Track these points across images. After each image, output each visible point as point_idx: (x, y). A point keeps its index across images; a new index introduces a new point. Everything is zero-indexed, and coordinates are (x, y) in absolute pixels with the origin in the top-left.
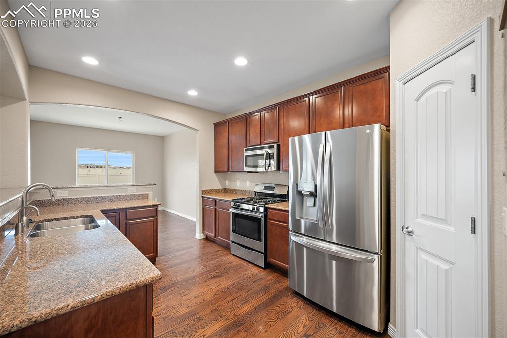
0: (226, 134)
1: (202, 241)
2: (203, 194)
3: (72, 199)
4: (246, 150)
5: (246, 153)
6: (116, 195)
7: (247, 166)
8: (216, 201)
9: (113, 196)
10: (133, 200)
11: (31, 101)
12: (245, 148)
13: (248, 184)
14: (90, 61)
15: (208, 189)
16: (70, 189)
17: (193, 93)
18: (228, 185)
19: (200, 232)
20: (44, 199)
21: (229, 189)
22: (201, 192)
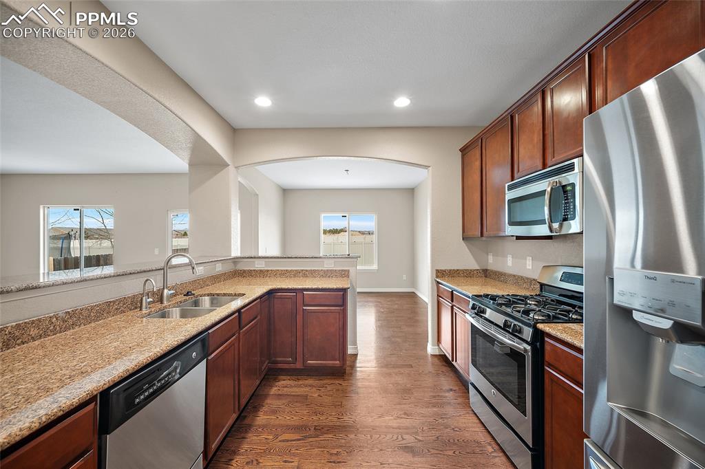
0: (478, 163)
1: (436, 360)
2: (437, 277)
3: (268, 271)
4: (511, 188)
5: (510, 195)
6: (310, 269)
7: (512, 223)
8: (452, 292)
9: (307, 271)
10: (329, 277)
11: (236, 166)
12: (507, 185)
13: (529, 264)
14: (263, 102)
15: (449, 269)
16: (267, 260)
17: (402, 102)
18: (492, 262)
19: (433, 342)
20: (245, 269)
21: (492, 271)
22: (435, 272)
